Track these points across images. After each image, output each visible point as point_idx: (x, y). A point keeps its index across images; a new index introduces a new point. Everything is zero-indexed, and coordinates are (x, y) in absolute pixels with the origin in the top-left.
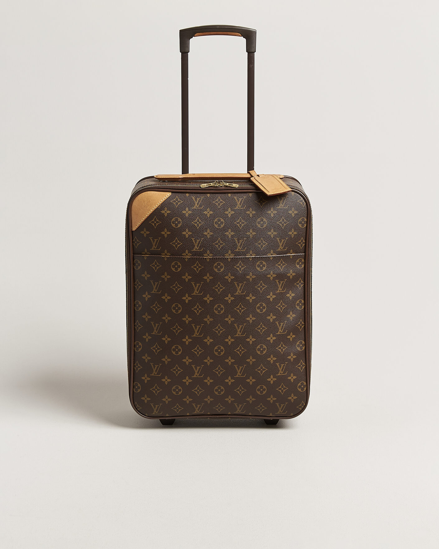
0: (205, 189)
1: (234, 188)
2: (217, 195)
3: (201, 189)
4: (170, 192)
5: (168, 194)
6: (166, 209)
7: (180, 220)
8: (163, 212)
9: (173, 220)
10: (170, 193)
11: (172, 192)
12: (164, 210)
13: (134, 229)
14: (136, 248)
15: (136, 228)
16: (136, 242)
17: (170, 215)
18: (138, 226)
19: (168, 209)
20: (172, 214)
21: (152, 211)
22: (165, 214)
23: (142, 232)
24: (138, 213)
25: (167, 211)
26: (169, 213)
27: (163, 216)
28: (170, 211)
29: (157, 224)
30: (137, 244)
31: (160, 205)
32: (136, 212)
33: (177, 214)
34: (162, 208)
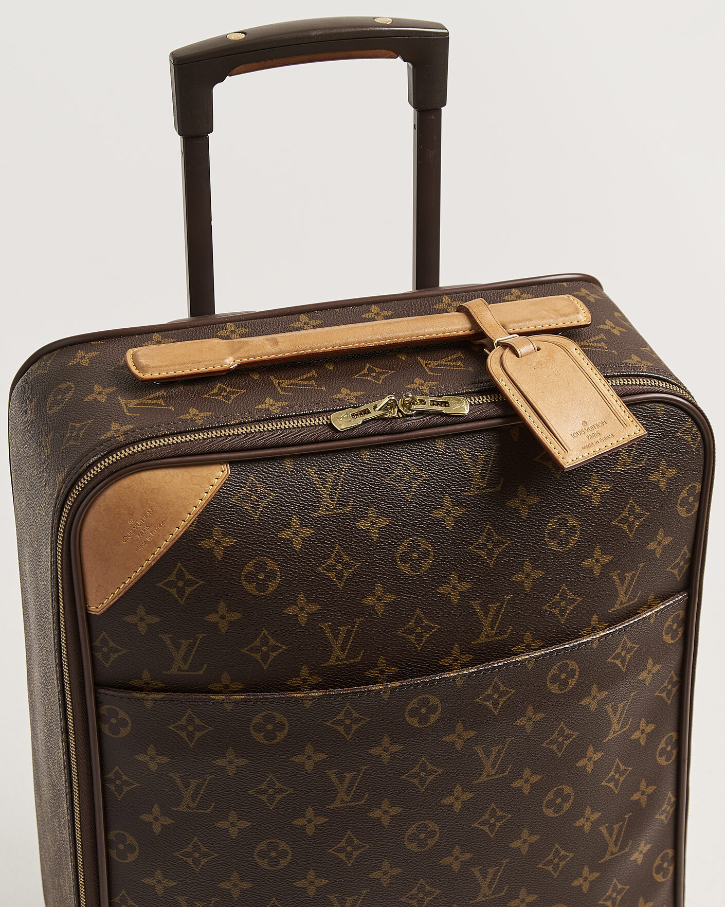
0: (350, 434)
1: (459, 419)
2: (395, 450)
3: (338, 435)
4: (225, 463)
5: (218, 474)
6: (217, 531)
7: (271, 565)
8: (207, 544)
9: (249, 567)
10: (226, 468)
11: (232, 463)
12: (210, 536)
13: (97, 607)
14: (107, 666)
15: (105, 607)
16: (105, 649)
17: (236, 551)
18: (114, 601)
19: (225, 531)
20: (241, 546)
21: (165, 547)
22: (217, 549)
23: (131, 619)
24: (111, 553)
25: (222, 538)
26: (229, 544)
27: (211, 558)
28: (232, 538)
29: (188, 590)
30: (109, 654)
31: (195, 520)
32: (104, 552)
33: (262, 547)
34: (204, 532)
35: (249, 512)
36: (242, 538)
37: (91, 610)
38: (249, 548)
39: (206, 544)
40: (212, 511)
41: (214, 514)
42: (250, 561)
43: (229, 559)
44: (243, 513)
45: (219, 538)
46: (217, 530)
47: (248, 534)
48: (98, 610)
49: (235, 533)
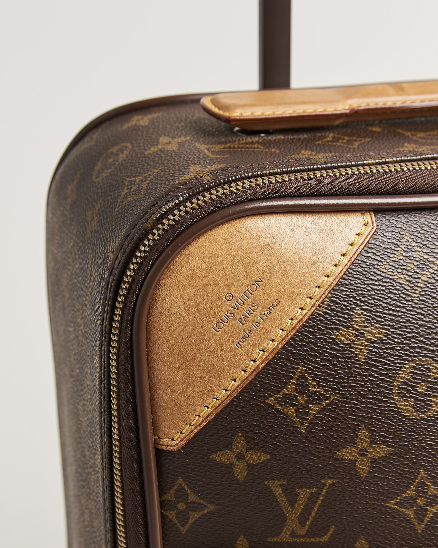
9: (404, 374)
12: (348, 323)
13: (172, 439)
14: (183, 530)
15: (185, 438)
16: (181, 506)
17: (387, 349)
18: (199, 428)
19: (370, 317)
20: (393, 341)
21: (281, 339)
22: (358, 345)
23: (222, 457)
24: (195, 350)
25: (366, 327)
26: (376, 337)
27: (349, 358)
28: (380, 328)
29: (314, 410)
30: (188, 514)
31: (326, 297)
32: (184, 349)
33: (424, 343)
34: (339, 317)
35: (405, 289)
36: (395, 329)
37: (162, 443)
38: (405, 344)
39: (343, 336)
40: (352, 285)
41: (354, 289)
42: (406, 364)
43: (375, 361)
44: (396, 289)
45: (362, 327)
46: (359, 315)
47: (403, 322)
48: (175, 443)
49: (386, 320)
